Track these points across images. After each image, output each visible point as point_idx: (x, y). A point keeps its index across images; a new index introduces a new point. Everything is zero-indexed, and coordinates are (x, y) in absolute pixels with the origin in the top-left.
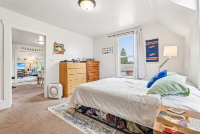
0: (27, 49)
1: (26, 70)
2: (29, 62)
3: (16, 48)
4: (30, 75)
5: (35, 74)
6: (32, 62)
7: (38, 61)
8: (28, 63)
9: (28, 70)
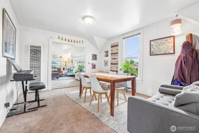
0: (64, 39)
1: (62, 70)
2: (65, 60)
3: (51, 37)
4: (66, 75)
5: (71, 74)
6: (67, 60)
7: (74, 59)
8: (63, 61)
9: (64, 69)
